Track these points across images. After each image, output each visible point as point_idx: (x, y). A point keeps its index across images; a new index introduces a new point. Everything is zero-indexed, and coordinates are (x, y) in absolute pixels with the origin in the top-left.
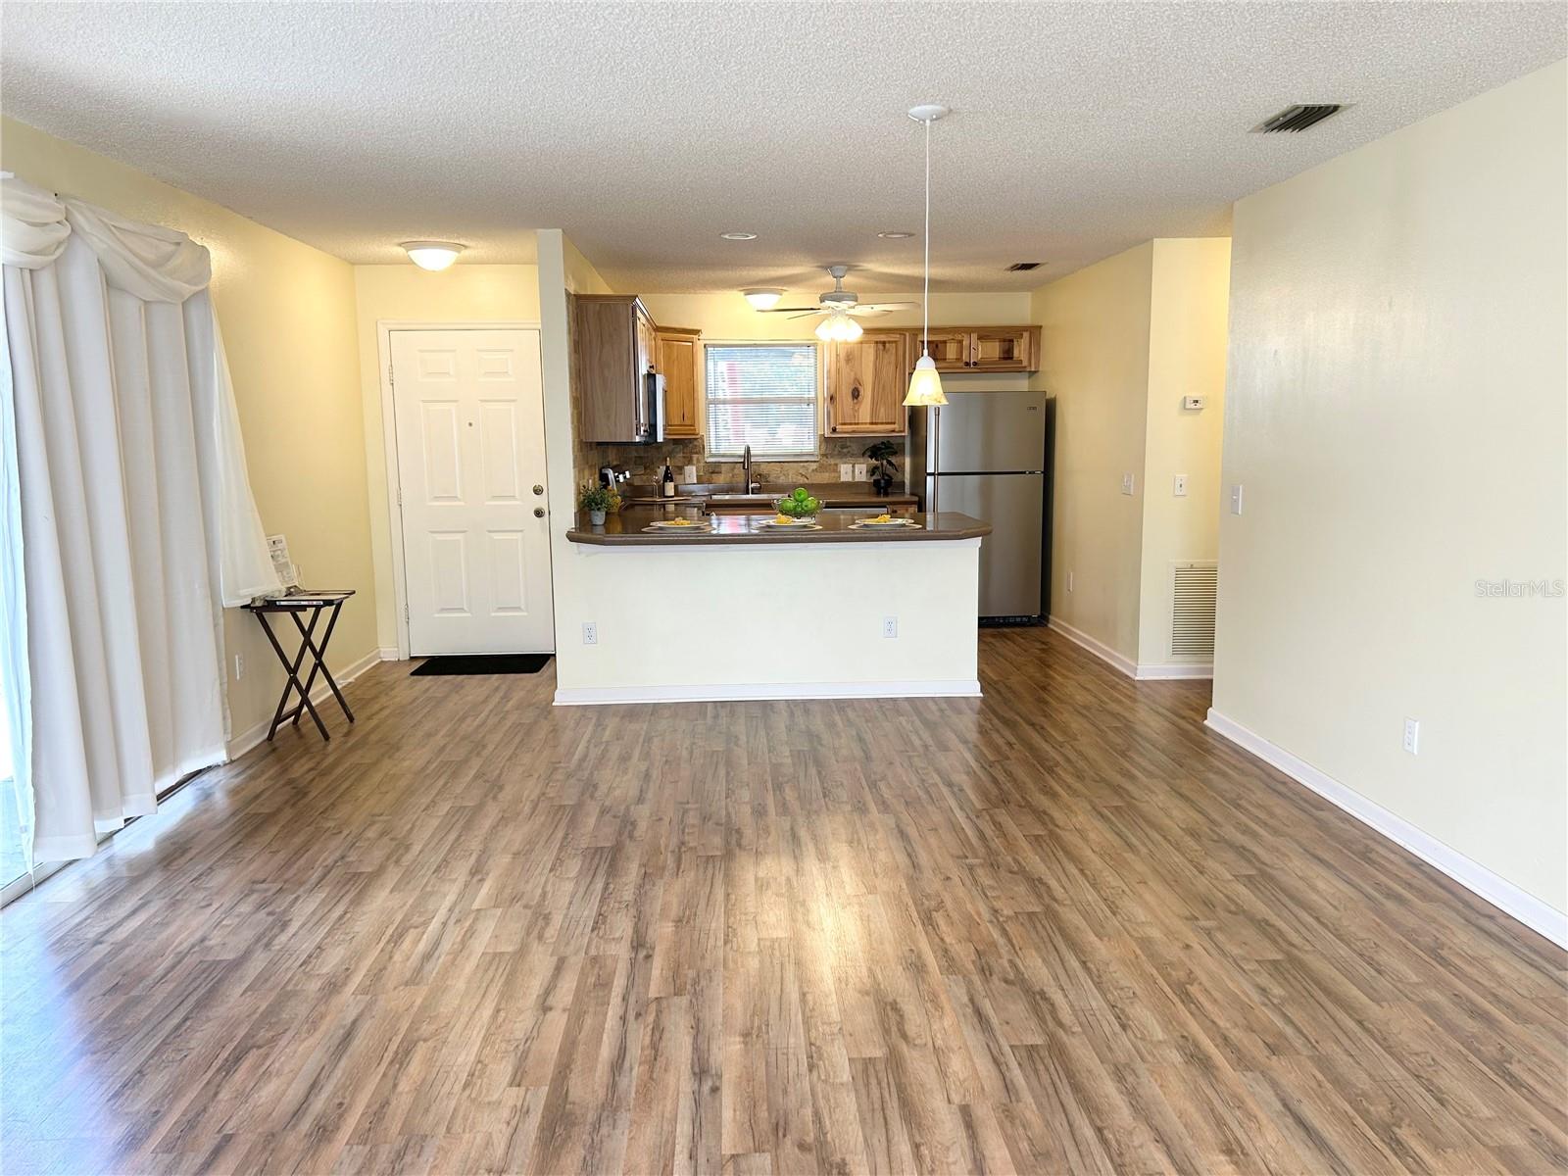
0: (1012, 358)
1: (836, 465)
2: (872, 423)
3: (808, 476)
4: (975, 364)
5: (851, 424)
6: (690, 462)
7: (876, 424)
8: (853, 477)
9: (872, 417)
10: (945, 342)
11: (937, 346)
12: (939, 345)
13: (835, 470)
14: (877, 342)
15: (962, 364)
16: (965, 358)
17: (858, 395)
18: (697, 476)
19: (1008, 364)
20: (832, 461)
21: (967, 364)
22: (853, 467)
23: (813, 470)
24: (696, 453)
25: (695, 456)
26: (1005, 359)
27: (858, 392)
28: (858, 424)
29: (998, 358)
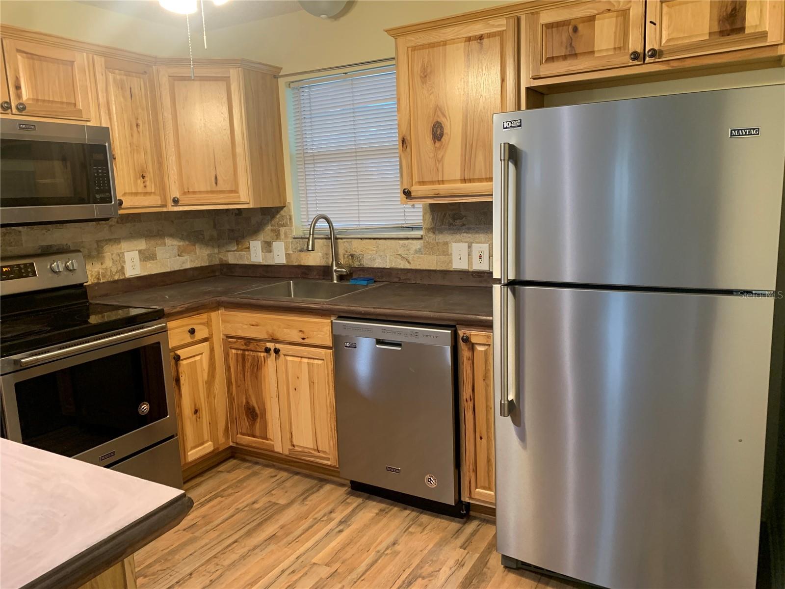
0: (742, 29)
1: (446, 244)
2: (464, 181)
3: (410, 259)
4: (654, 53)
5: (432, 182)
6: (278, 237)
7: (470, 181)
8: (470, 262)
9: (463, 170)
10: (591, 19)
11: (575, 30)
12: (580, 27)
13: (445, 251)
14: (469, 39)
15: (626, 59)
16: (635, 45)
17: (442, 135)
18: (286, 254)
19: (733, 46)
20: (441, 238)
21: (635, 56)
22: (470, 247)
23: (416, 252)
24: (283, 225)
25: (282, 230)
27: (442, 128)
28: (443, 182)
29: (707, 37)
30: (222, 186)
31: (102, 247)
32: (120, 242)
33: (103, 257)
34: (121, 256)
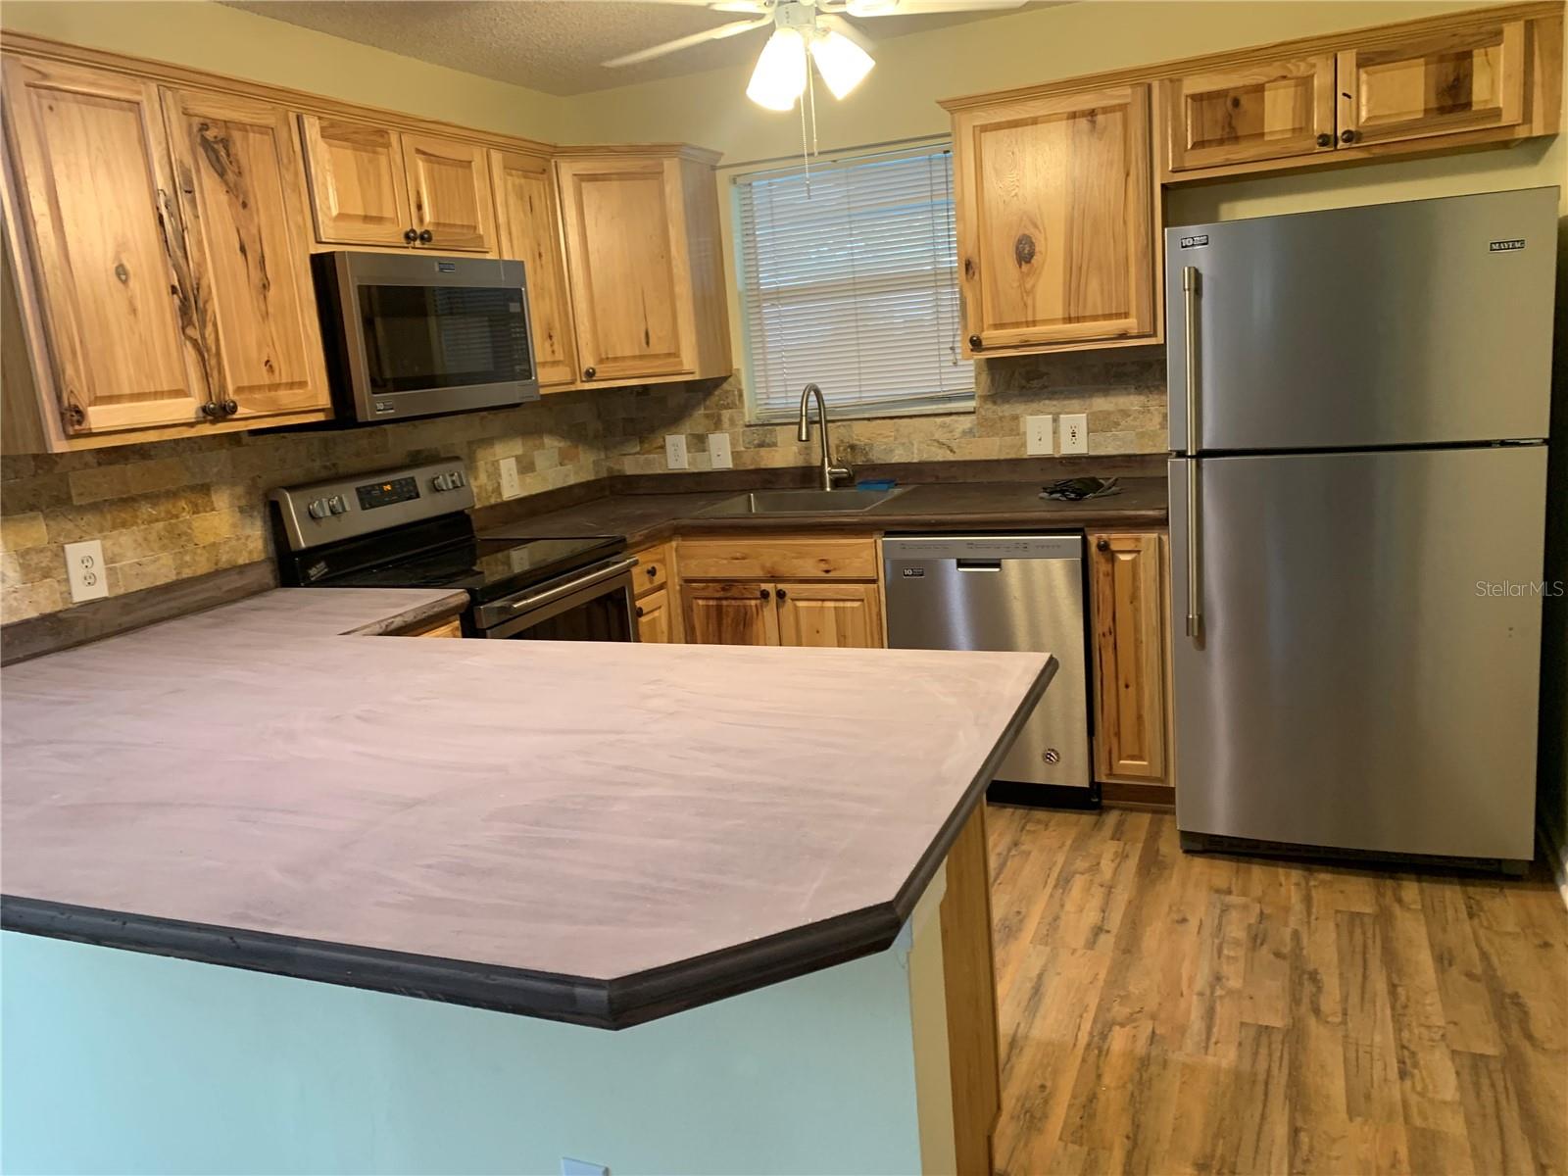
0: (1468, 105)
1: (1016, 418)
2: (1069, 320)
3: (954, 445)
4: (1350, 137)
5: (1017, 325)
6: (717, 425)
7: (1078, 319)
8: (1056, 444)
9: (1068, 304)
10: (1259, 89)
11: (1236, 103)
12: (1244, 101)
13: (1014, 428)
14: (1073, 116)
15: (1311, 143)
16: (1320, 124)
17: (1031, 255)
18: (732, 453)
19: (1455, 128)
20: (1007, 410)
21: (1325, 140)
22: (1055, 420)
23: (964, 433)
24: (727, 407)
25: (726, 414)
26: (1442, 110)
27: (1032, 244)
28: (1034, 323)
29: (1420, 115)
30: (657, 347)
31: (474, 452)
32: (493, 444)
33: (476, 468)
34: (495, 464)
